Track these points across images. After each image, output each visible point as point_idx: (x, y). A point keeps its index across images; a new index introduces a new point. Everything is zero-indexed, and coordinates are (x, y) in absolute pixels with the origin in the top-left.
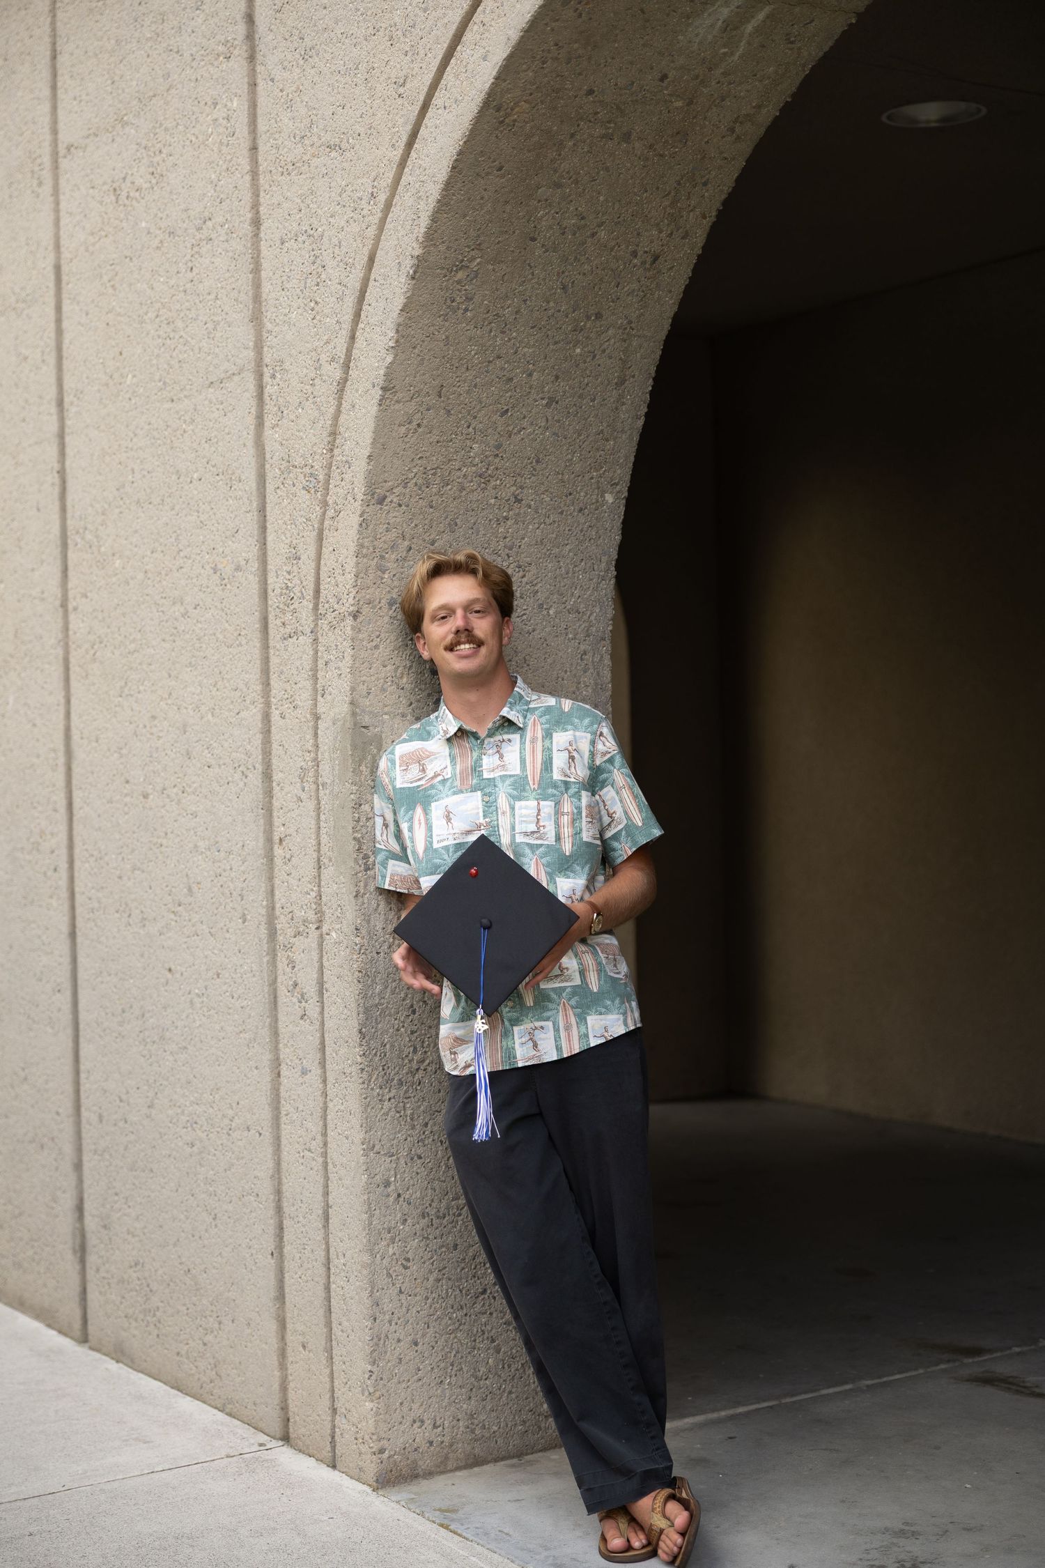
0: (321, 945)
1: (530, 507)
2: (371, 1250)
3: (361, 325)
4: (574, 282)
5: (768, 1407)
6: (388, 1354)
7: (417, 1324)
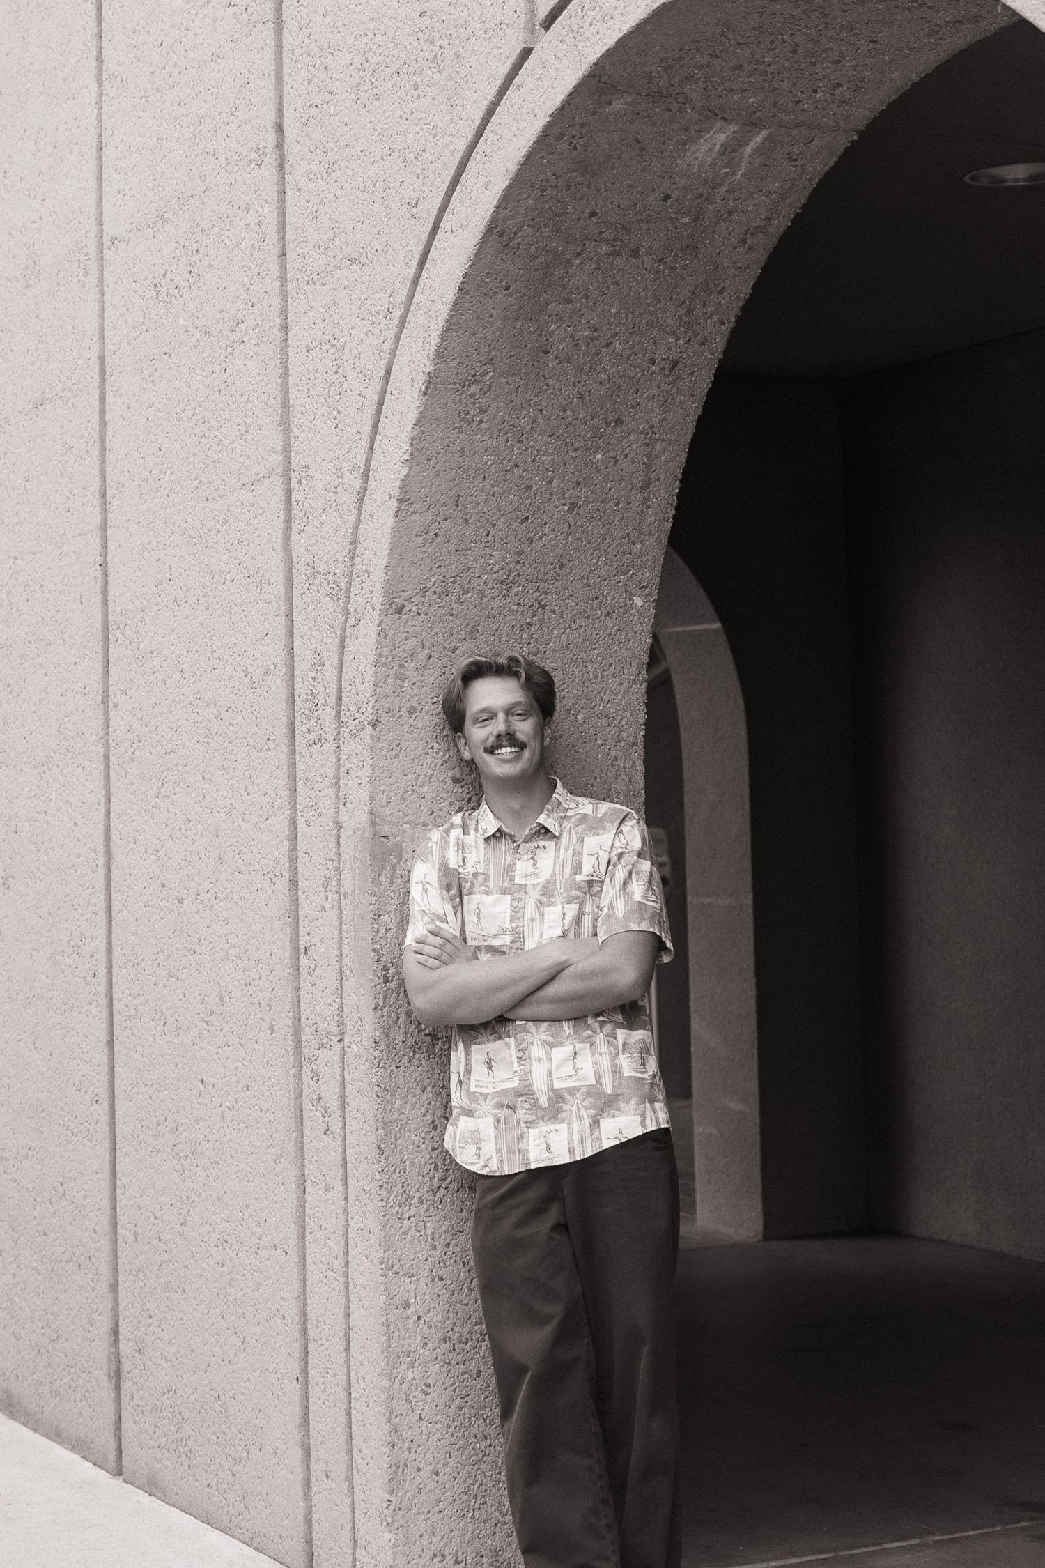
0: (342, 1058)
1: (554, 612)
2: (390, 1375)
3: (379, 437)
4: (590, 390)
5: (822, 1559)
6: (407, 1484)
7: (438, 1453)
